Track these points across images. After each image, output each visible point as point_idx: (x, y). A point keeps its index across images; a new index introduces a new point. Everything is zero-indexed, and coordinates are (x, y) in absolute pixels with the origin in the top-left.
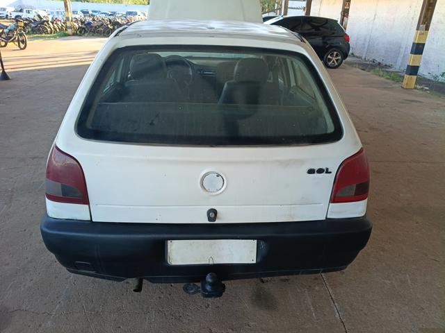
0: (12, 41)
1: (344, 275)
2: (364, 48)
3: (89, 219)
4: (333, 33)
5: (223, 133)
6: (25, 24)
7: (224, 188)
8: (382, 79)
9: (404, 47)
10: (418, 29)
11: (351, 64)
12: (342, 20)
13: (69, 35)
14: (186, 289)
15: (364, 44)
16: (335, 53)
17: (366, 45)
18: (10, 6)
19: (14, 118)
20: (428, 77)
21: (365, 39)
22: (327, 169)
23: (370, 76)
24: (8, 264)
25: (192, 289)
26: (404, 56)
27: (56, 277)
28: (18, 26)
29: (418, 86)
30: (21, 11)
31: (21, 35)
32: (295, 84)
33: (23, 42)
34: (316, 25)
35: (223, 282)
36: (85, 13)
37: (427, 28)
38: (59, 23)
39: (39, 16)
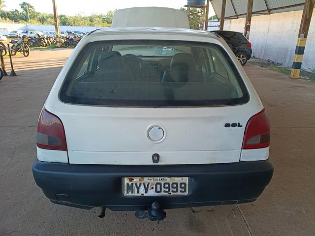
0: (20, 51)
1: (254, 207)
2: (262, 52)
3: (67, 162)
4: (240, 42)
5: (163, 98)
6: (29, 40)
7: (164, 138)
8: (276, 72)
9: (290, 50)
10: (299, 37)
11: (253, 63)
12: (246, 33)
13: (58, 47)
14: (137, 215)
15: (261, 49)
16: (242, 55)
17: (264, 50)
18: (19, 30)
19: (18, 100)
20: (309, 71)
21: (262, 46)
22: (239, 124)
23: (267, 70)
24: (9, 199)
25: (141, 215)
26: (290, 57)
27: (43, 208)
28: (24, 41)
29: (302, 77)
30: (27, 32)
31: (26, 47)
32: (214, 71)
33: (27, 51)
34: (228, 36)
35: (165, 210)
36: (69, 33)
37: (306, 36)
38: (51, 39)
39: (38, 35)
